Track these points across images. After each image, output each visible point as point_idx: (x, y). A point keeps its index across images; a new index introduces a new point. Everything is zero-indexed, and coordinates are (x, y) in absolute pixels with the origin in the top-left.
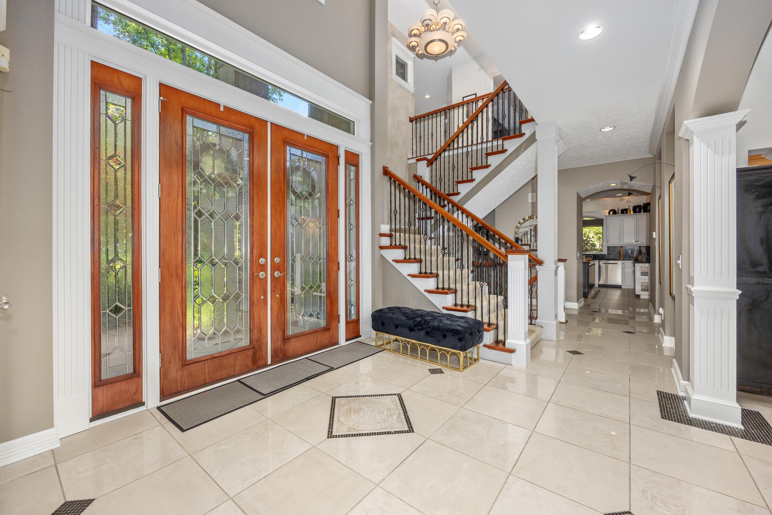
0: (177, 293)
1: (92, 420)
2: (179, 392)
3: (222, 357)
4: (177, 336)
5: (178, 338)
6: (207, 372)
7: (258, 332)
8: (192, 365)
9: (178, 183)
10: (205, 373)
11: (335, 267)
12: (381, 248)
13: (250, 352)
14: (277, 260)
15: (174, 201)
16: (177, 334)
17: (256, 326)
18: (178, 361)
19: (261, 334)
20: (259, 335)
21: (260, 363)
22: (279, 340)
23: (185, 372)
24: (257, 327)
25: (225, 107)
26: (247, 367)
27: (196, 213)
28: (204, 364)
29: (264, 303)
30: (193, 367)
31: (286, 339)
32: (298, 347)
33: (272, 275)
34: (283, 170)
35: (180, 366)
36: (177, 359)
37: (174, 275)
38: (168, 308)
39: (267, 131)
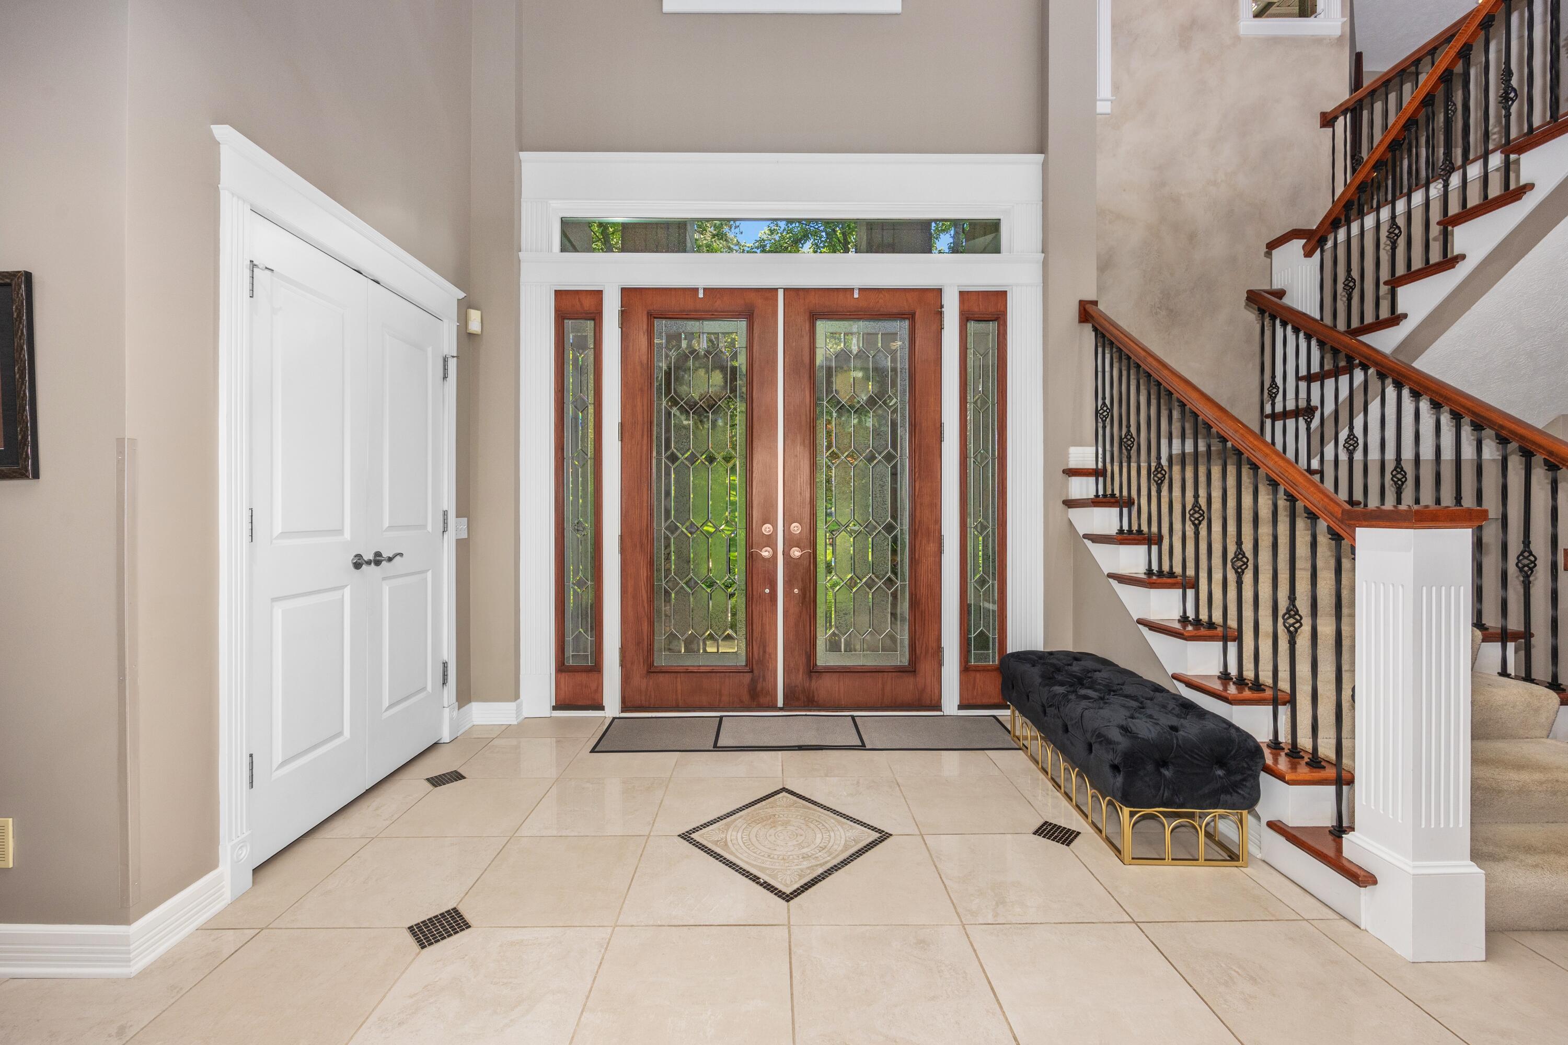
0: (642, 571)
1: (555, 708)
2: (643, 707)
3: (701, 674)
4: (642, 629)
5: (642, 632)
6: (679, 691)
7: (759, 648)
8: (660, 675)
9: (643, 418)
10: (676, 691)
11: (932, 547)
12: (1070, 504)
13: (747, 678)
14: (796, 528)
15: (638, 444)
16: (641, 626)
17: (757, 638)
18: (642, 664)
19: (765, 652)
20: (761, 653)
21: (763, 700)
22: (798, 670)
23: (651, 683)
24: (759, 639)
25: (705, 289)
26: (742, 701)
27: (667, 458)
28: (676, 678)
29: (771, 601)
30: (661, 678)
31: (812, 670)
32: (839, 691)
33: (786, 554)
34: (808, 367)
35: (645, 672)
36: (642, 661)
37: (638, 545)
38: (630, 590)
39: (777, 306)
